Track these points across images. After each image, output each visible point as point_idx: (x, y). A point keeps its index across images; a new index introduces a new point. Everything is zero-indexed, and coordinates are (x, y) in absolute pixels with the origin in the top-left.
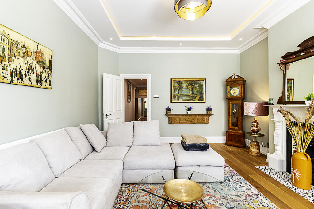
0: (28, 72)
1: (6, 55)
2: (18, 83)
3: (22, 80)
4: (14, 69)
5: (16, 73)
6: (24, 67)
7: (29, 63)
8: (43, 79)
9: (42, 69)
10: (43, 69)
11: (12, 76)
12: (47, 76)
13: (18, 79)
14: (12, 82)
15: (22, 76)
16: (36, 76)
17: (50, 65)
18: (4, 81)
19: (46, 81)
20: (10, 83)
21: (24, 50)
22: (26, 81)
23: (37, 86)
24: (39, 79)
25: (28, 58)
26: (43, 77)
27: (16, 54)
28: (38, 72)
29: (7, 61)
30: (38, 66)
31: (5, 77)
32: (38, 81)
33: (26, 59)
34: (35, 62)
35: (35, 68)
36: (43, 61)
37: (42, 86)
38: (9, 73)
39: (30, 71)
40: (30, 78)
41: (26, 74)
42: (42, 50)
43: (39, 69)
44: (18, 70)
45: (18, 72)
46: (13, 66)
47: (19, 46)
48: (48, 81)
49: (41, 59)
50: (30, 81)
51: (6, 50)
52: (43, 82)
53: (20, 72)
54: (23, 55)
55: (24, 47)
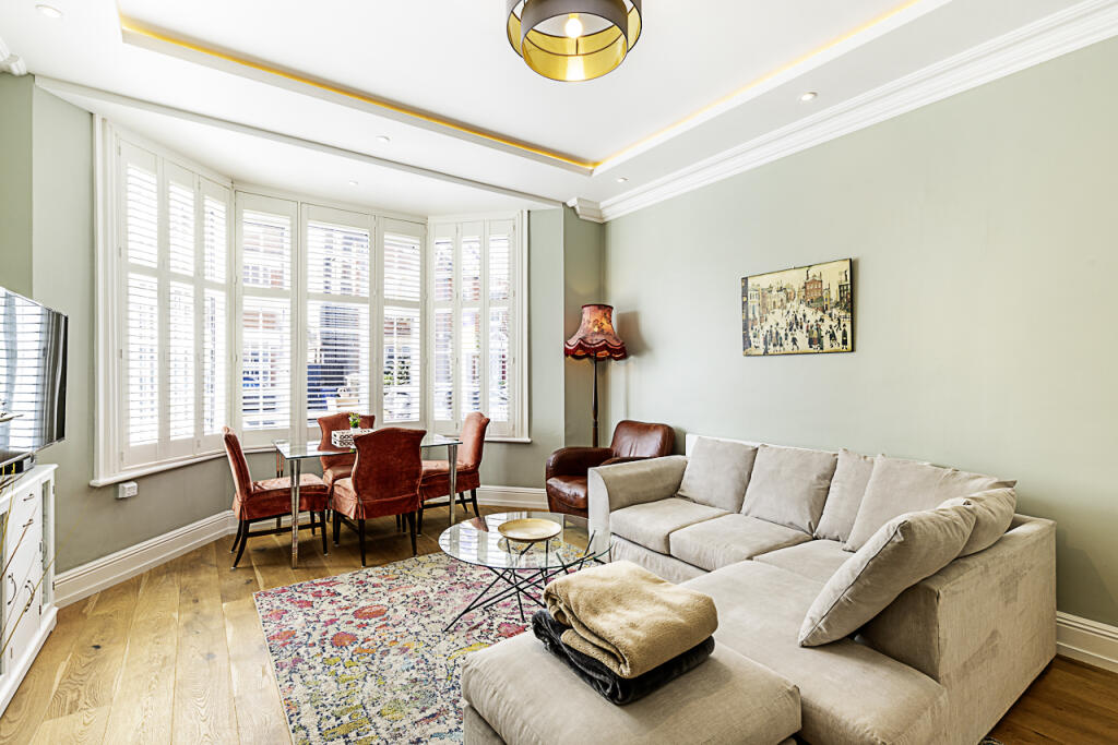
0: (790, 330)
1: (757, 316)
2: (776, 353)
3: (781, 345)
4: (767, 331)
5: (771, 337)
6: (783, 324)
7: (791, 313)
8: (823, 334)
9: (820, 314)
10: (824, 312)
11: (765, 343)
12: (835, 323)
13: (774, 345)
14: (766, 353)
15: (781, 338)
16: (808, 331)
17: (841, 298)
18: (757, 353)
19: (833, 336)
20: (764, 355)
21: (782, 295)
22: (788, 346)
23: (812, 350)
24: (815, 335)
25: (789, 305)
26: (825, 328)
27: (769, 308)
28: (812, 322)
29: (759, 323)
30: (809, 312)
32: (811, 342)
33: (785, 308)
34: (803, 306)
35: (804, 316)
36: (822, 297)
37: (822, 349)
38: (762, 340)
39: (795, 326)
40: (794, 340)
41: (786, 335)
42: (818, 275)
43: (813, 316)
44: (774, 331)
45: (774, 335)
46: (767, 328)
47: (775, 292)
48: (839, 335)
49: (817, 294)
50: (795, 344)
51: (757, 308)
52: (826, 340)
53: (777, 333)
54: (779, 304)
55: (781, 290)
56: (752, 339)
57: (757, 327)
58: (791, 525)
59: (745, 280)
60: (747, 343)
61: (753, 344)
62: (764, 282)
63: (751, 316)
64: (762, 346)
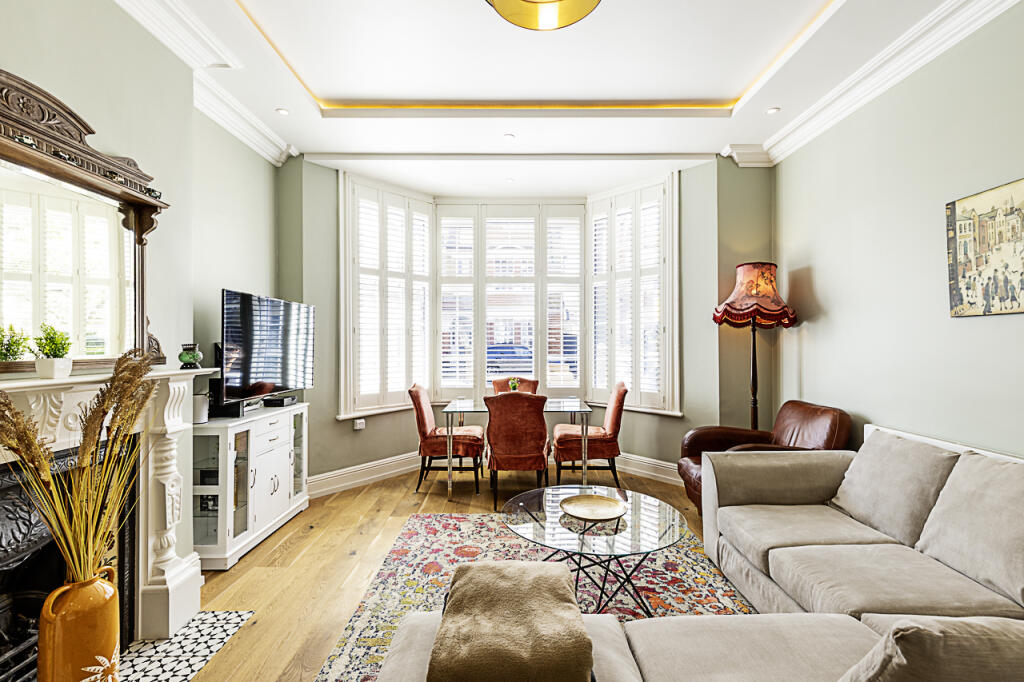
1: (972, 256)
2: (1004, 311)
3: (1014, 299)
4: (989, 278)
5: (996, 287)
6: (1016, 264)
11: (986, 295)
13: (1002, 300)
14: (987, 311)
15: (1013, 288)
20: (985, 315)
21: (1013, 220)
27: (992, 242)
29: (974, 268)
31: (971, 304)
44: (1001, 277)
45: (1001, 284)
46: (988, 272)
47: (1000, 218)
51: (971, 246)
53: (1006, 281)
54: (1009, 234)
55: (1012, 213)
56: (964, 292)
57: (973, 273)
58: (989, 584)
59: (951, 206)
60: (955, 298)
61: (966, 299)
62: (982, 205)
63: (961, 257)
64: (980, 301)
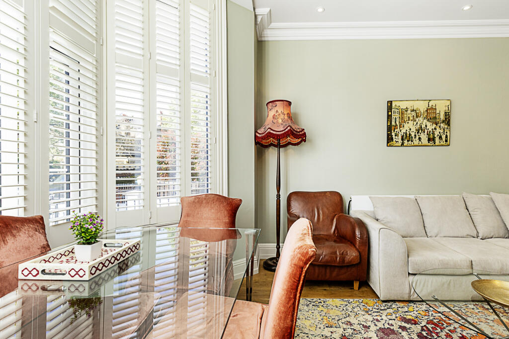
0: (418, 133)
1: (398, 123)
2: (408, 145)
3: (412, 141)
4: (404, 133)
5: (406, 137)
6: (413, 129)
7: (418, 124)
8: (436, 136)
9: (434, 125)
10: (437, 125)
11: (402, 139)
12: (442, 131)
13: (408, 141)
14: (402, 144)
15: (412, 137)
16: (427, 134)
17: (445, 119)
18: (397, 144)
19: (440, 138)
20: (401, 146)
21: (414, 113)
22: (416, 142)
23: (429, 144)
24: (431, 136)
25: (417, 119)
26: (437, 133)
27: (406, 120)
28: (430, 129)
29: (399, 128)
30: (429, 124)
31: (397, 142)
32: (429, 140)
33: (416, 121)
34: (425, 121)
35: (426, 126)
36: (436, 117)
37: (435, 144)
38: (400, 137)
39: (420, 131)
40: (420, 139)
41: (415, 135)
42: (434, 105)
43: (430, 127)
44: (408, 133)
45: (408, 135)
46: (404, 131)
47: (409, 112)
48: (444, 137)
49: (433, 115)
50: (420, 140)
51: (398, 119)
52: (437, 140)
53: (410, 134)
54: (412, 118)
55: (413, 111)
56: (394, 137)
57: (398, 130)
59: (391, 102)
60: (390, 139)
61: (394, 140)
62: (403, 105)
63: (393, 123)
64: (400, 141)
